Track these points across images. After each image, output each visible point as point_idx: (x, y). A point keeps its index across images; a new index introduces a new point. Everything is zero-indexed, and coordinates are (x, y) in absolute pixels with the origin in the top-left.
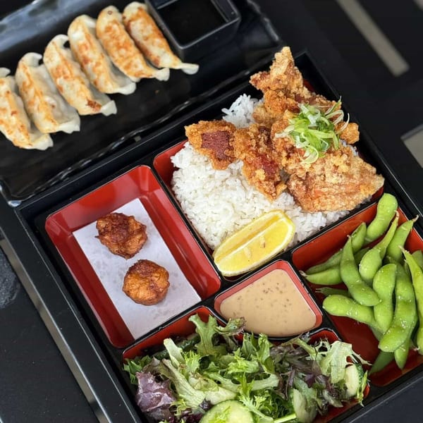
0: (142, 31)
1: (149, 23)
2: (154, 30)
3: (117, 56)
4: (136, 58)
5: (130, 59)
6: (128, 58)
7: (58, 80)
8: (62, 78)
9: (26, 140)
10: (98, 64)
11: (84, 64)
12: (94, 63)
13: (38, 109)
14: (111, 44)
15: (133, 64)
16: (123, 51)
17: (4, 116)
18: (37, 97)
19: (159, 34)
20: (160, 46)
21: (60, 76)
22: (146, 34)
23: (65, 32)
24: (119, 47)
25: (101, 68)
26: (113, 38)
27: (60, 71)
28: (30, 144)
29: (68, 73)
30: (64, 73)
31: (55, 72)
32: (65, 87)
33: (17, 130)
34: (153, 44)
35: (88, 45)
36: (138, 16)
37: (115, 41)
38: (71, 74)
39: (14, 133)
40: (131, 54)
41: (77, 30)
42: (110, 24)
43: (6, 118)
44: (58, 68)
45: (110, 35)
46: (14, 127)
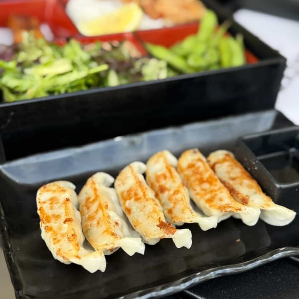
0: (229, 172)
1: (237, 166)
2: (243, 173)
3: (198, 189)
4: (222, 192)
5: (214, 193)
6: (211, 191)
7: (128, 202)
8: (133, 200)
9: (74, 252)
10: (177, 192)
11: (159, 192)
12: (171, 192)
13: (98, 223)
14: (193, 178)
15: (217, 197)
16: (206, 186)
17: (55, 223)
18: (100, 211)
19: (248, 177)
20: (250, 187)
21: (130, 199)
22: (232, 175)
23: (145, 162)
24: (202, 181)
25: (179, 196)
26: (197, 173)
27: (132, 193)
28: (78, 257)
29: (141, 194)
30: (136, 194)
31: (125, 194)
32: (134, 209)
33: (66, 239)
34: (241, 184)
35: (168, 175)
36: (224, 160)
37: (198, 176)
38: (144, 195)
39: (62, 242)
40: (216, 188)
41: (157, 162)
42: (194, 162)
43: (56, 225)
44: (129, 191)
45: (193, 172)
46: (63, 236)
